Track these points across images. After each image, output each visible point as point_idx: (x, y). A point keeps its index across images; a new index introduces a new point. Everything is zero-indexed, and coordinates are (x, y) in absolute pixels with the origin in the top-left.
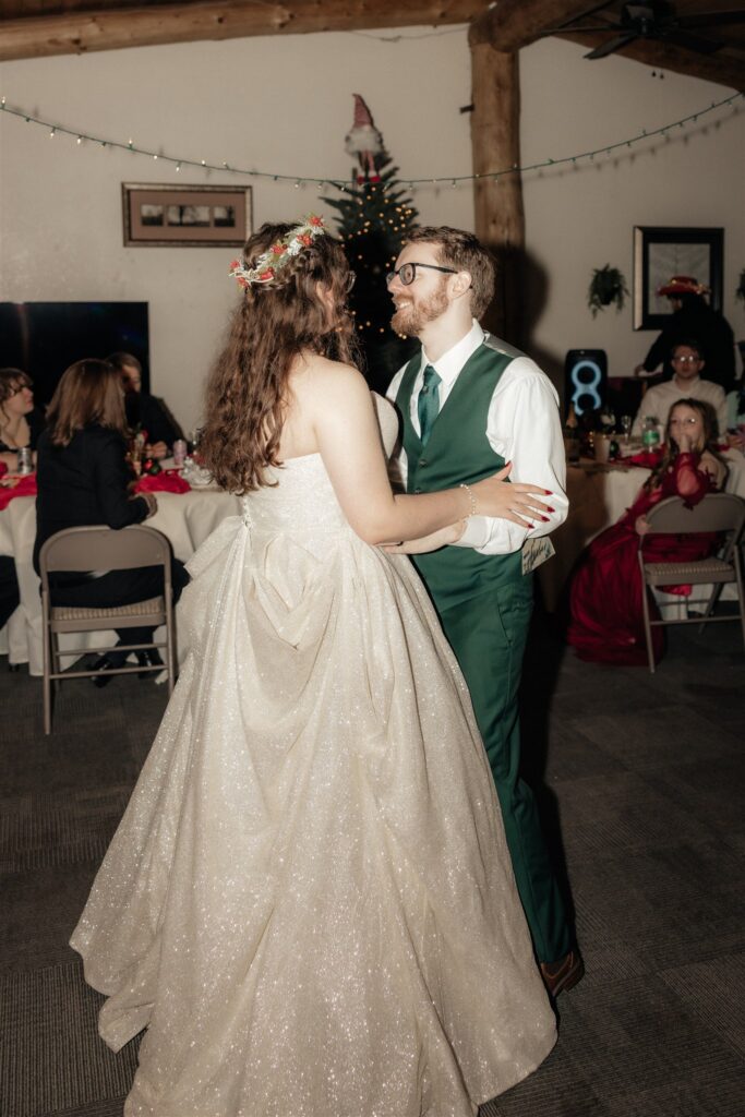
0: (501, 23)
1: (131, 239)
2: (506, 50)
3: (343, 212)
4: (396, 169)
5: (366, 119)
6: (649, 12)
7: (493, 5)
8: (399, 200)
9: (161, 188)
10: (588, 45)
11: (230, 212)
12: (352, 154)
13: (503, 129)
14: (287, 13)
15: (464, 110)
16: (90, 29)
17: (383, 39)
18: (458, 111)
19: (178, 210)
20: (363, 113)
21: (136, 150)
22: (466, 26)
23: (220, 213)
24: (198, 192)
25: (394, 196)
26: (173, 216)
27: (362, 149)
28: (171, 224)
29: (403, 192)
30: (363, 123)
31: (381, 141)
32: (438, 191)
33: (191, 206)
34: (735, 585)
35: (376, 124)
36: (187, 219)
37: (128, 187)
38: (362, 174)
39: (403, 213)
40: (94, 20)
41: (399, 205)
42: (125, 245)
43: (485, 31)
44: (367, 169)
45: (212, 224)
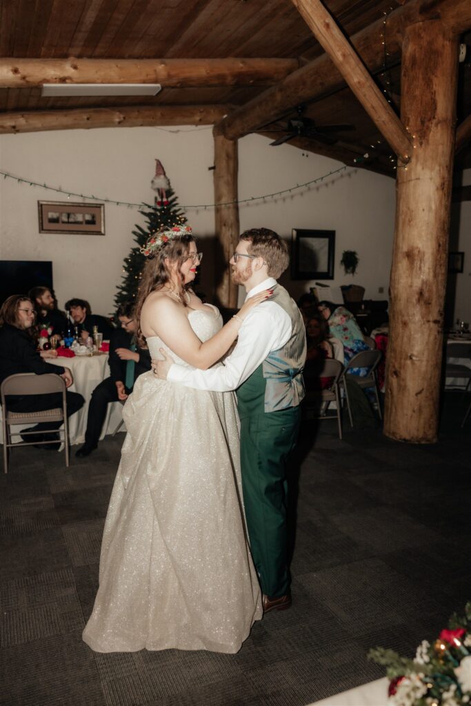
0: (229, 125)
1: (43, 230)
2: (231, 139)
3: (150, 219)
4: (176, 198)
5: (162, 173)
6: (301, 123)
7: (225, 116)
8: (178, 213)
9: (58, 204)
10: (272, 138)
11: (93, 217)
12: (155, 189)
13: (230, 179)
14: (122, 116)
15: (210, 169)
16: (21, 121)
17: (170, 131)
18: (207, 169)
19: (67, 215)
20: (160, 169)
21: (47, 188)
22: (212, 126)
23: (88, 217)
24: (77, 206)
25: (175, 211)
26: (64, 218)
27: (160, 187)
28: (63, 222)
29: (179, 210)
30: (160, 174)
31: (169, 184)
32: (197, 211)
33: (73, 214)
34: (335, 402)
35: (167, 175)
36: (71, 220)
37: (41, 203)
38: (159, 200)
39: (180, 220)
40: (23, 117)
41: (178, 216)
42: (40, 232)
43: (221, 129)
44: (162, 197)
45: (84, 223)
